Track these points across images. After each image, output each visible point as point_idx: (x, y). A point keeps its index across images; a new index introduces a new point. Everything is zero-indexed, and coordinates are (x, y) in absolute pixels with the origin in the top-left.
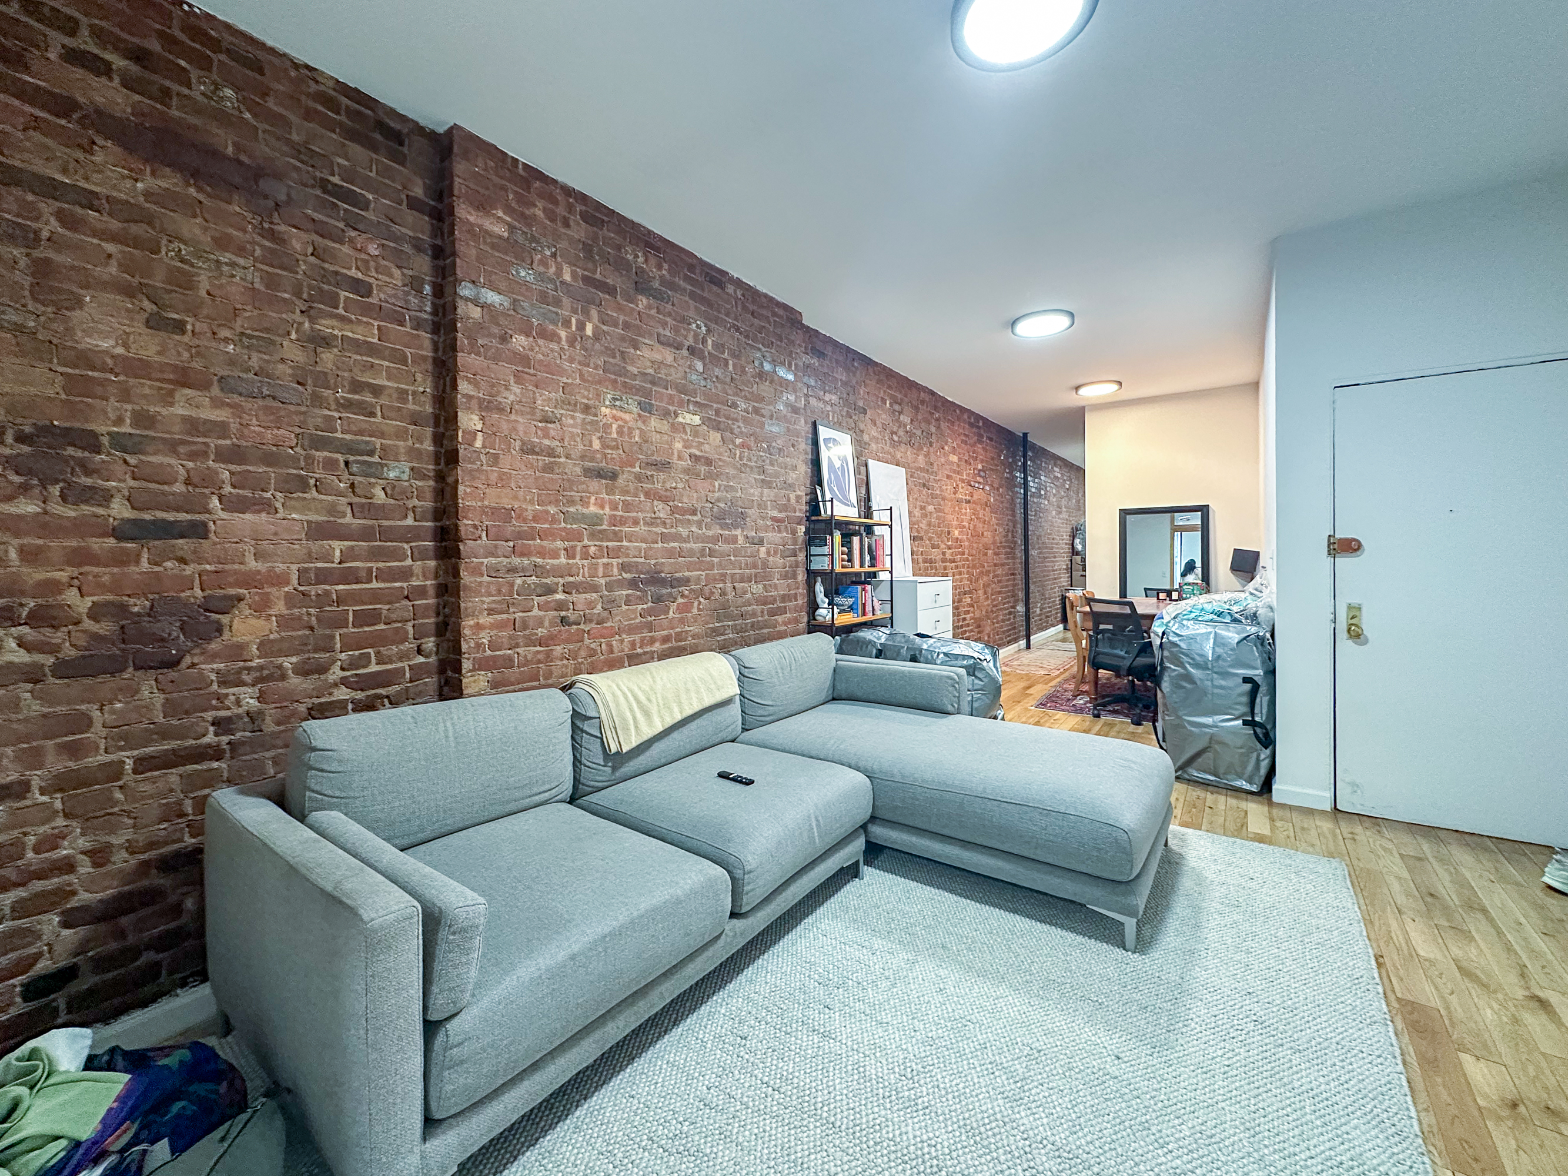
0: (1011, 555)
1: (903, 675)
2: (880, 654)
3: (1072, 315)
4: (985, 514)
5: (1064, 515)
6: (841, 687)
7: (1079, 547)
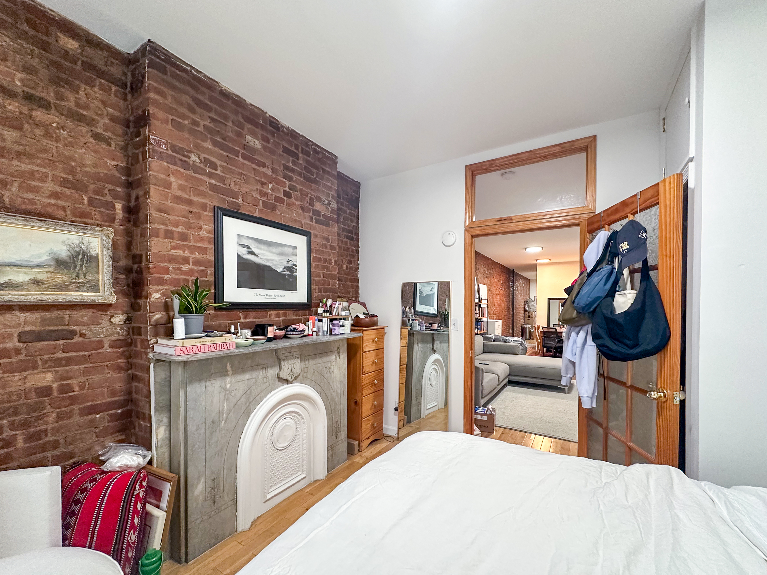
0: (508, 312)
1: (502, 345)
2: (494, 341)
3: (542, 248)
4: (502, 298)
5: (522, 297)
6: (486, 350)
7: (527, 309)
